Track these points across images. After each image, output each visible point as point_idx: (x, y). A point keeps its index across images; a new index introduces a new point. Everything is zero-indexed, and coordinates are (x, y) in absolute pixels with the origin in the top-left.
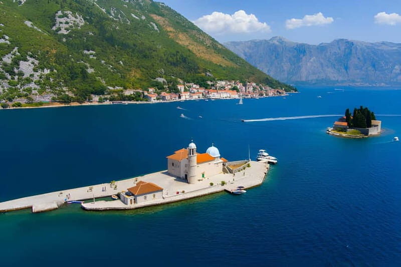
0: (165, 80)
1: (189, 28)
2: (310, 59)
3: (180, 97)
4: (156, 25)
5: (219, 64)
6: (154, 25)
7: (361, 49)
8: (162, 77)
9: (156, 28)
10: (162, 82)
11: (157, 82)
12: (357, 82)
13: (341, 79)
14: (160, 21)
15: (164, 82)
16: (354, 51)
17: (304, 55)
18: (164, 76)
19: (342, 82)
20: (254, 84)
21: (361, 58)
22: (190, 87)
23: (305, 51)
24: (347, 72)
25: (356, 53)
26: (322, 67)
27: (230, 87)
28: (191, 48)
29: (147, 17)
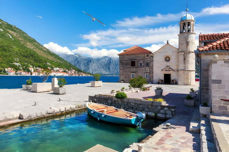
0: (20, 65)
1: (33, 41)
2: (93, 64)
3: (31, 74)
4: (11, 35)
5: (52, 60)
6: (10, 35)
7: (114, 61)
8: (18, 63)
9: (11, 37)
10: (18, 66)
11: (14, 65)
12: (114, 75)
13: (107, 73)
14: (14, 34)
15: (19, 65)
16: (111, 61)
17: (90, 63)
18: (19, 62)
19: (108, 75)
20: (74, 71)
21: (115, 65)
22: (37, 69)
23: (91, 61)
24: (109, 70)
25: (112, 63)
26: (99, 68)
27: (62, 71)
28: (35, 50)
29: (4, 30)
